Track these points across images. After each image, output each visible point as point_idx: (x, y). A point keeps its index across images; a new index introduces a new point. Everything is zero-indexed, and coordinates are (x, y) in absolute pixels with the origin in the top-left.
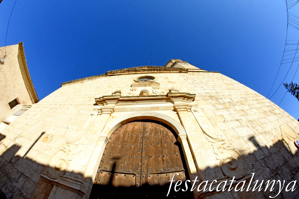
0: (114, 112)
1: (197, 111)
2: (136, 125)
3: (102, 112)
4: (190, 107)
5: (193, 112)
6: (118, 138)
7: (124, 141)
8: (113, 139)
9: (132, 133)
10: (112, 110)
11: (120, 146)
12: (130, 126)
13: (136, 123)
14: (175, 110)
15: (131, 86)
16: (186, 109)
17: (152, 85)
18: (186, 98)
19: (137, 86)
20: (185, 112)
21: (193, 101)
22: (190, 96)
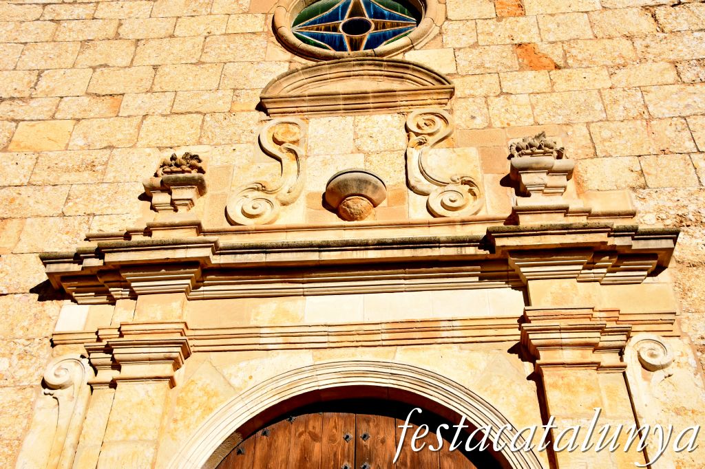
0: (187, 355)
1: (662, 367)
3: (116, 365)
4: (617, 339)
5: (634, 370)
10: (176, 351)
14: (524, 350)
15: (261, 107)
16: (590, 356)
17: (401, 101)
18: (606, 261)
19: (305, 105)
20: (582, 373)
21: (654, 273)
22: (638, 245)
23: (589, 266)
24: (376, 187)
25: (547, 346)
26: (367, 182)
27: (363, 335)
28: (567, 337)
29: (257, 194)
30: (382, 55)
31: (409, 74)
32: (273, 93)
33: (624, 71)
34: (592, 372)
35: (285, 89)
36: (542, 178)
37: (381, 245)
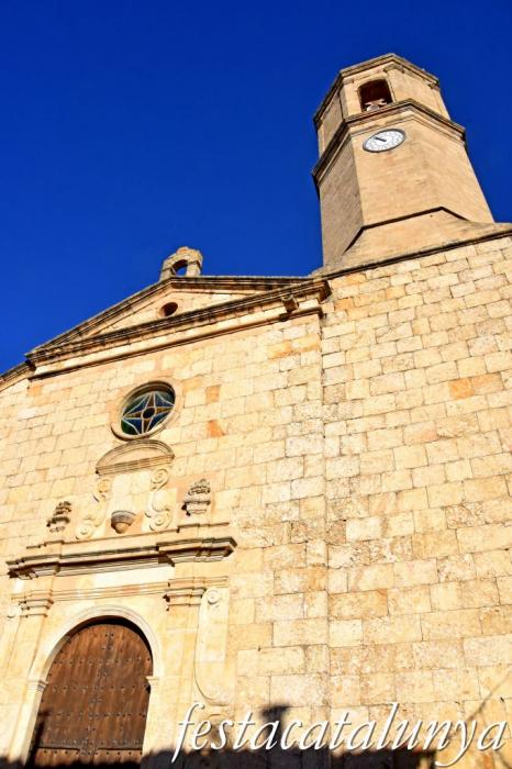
0: (52, 603)
1: (216, 603)
2: (96, 636)
3: (28, 609)
4: (200, 592)
5: (204, 605)
6: (62, 673)
7: (72, 681)
8: (55, 676)
9: (87, 657)
11: (65, 691)
12: (86, 636)
13: (96, 628)
14: (168, 597)
15: (97, 472)
16: (188, 600)
17: (152, 464)
18: (204, 553)
19: (113, 470)
20: (183, 608)
21: (226, 555)
22: (215, 545)
23: (199, 555)
24: (128, 518)
25: (173, 596)
26: (123, 516)
27: (109, 593)
28: (179, 592)
29: (88, 521)
30: (148, 436)
31: (158, 446)
32: (103, 464)
33: (251, 434)
34: (187, 607)
35: (109, 461)
36: (196, 507)
37: (120, 551)
